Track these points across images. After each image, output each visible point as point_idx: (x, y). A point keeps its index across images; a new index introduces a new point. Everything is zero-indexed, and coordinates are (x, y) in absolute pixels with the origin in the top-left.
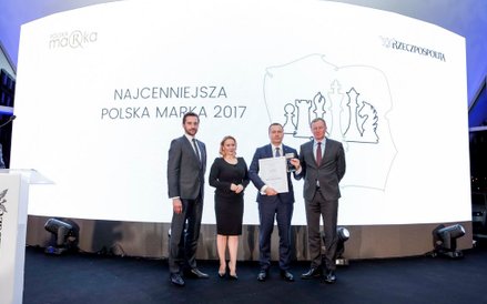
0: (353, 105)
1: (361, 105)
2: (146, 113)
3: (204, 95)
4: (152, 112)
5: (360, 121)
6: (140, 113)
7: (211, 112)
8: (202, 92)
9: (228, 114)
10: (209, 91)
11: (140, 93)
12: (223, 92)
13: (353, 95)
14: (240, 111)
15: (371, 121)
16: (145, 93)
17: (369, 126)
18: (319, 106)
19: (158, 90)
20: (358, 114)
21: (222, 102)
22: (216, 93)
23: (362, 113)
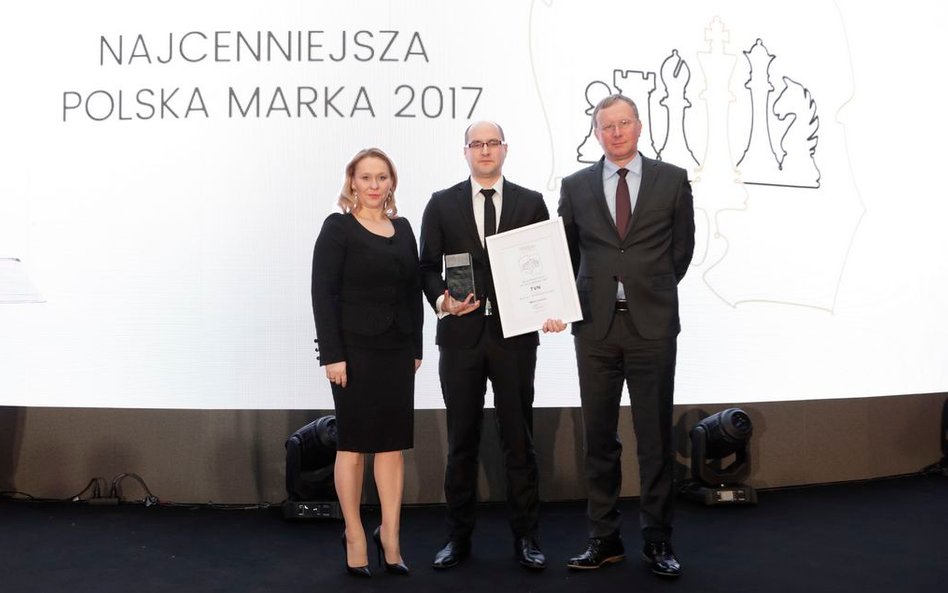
0: (760, 86)
1: (779, 86)
2: (198, 103)
3: (365, 53)
4: (217, 101)
5: (778, 127)
6: (179, 104)
7: (386, 102)
8: (357, 44)
9: (432, 109)
10: (379, 43)
11: (177, 48)
12: (418, 47)
13: (759, 57)
14: (465, 100)
15: (803, 129)
16: (194, 47)
17: (797, 142)
18: (675, 87)
19: (231, 40)
20: (771, 107)
21: (416, 73)
22: (399, 49)
23: (781, 109)
